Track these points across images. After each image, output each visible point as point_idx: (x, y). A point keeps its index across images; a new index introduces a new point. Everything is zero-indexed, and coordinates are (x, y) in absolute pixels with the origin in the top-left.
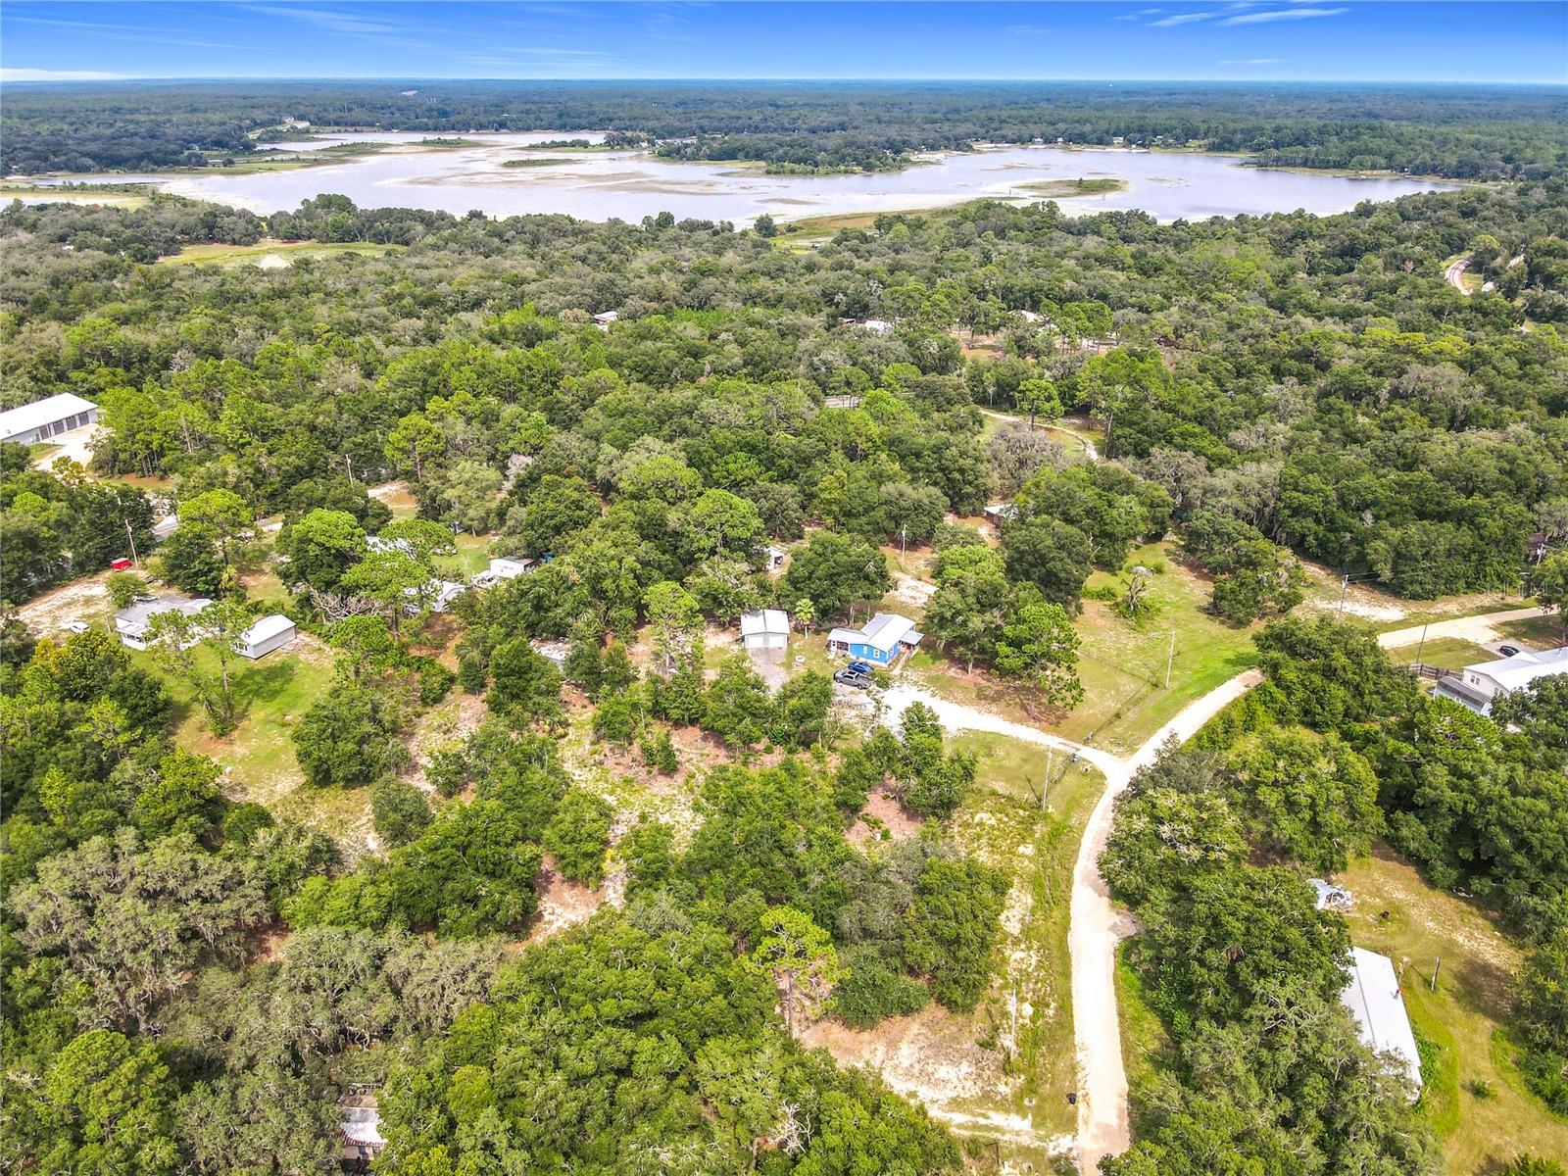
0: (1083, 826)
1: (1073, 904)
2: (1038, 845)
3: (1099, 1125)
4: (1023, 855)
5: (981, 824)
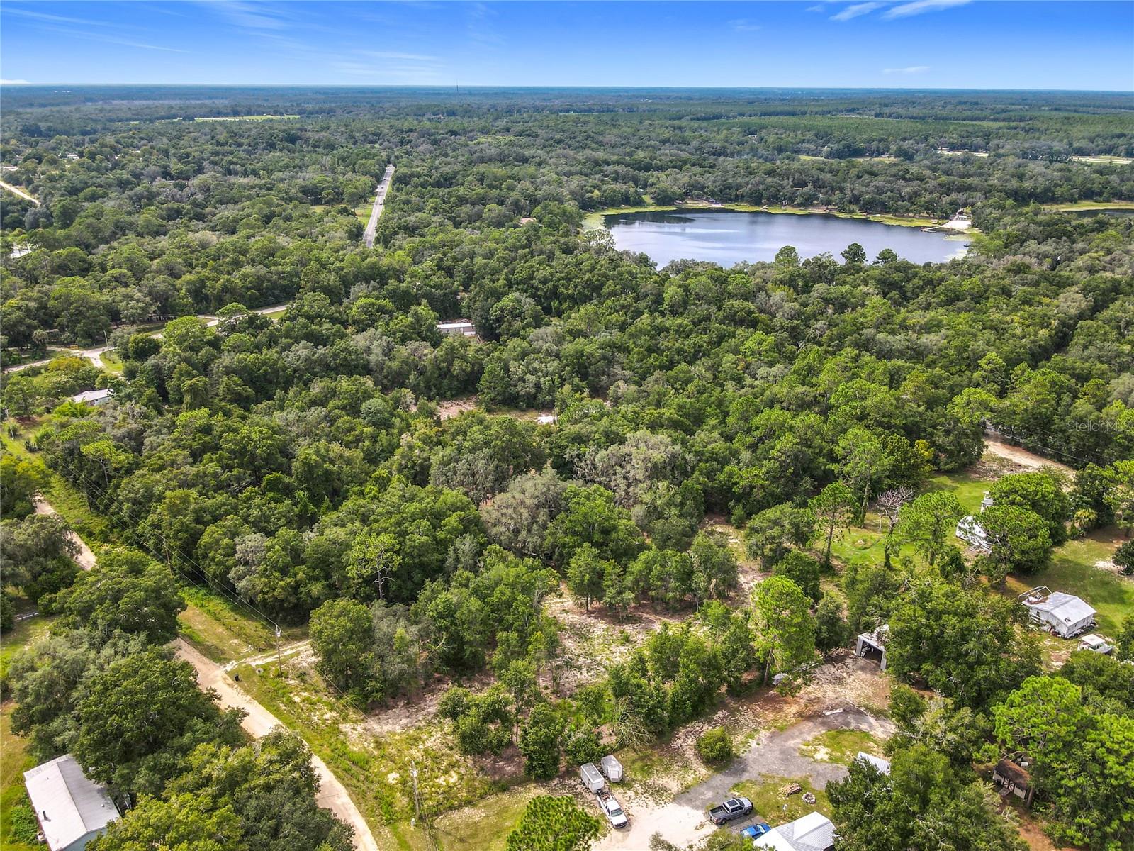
2: (392, 788)
3: (217, 682)
4: (391, 771)
5: (446, 772)
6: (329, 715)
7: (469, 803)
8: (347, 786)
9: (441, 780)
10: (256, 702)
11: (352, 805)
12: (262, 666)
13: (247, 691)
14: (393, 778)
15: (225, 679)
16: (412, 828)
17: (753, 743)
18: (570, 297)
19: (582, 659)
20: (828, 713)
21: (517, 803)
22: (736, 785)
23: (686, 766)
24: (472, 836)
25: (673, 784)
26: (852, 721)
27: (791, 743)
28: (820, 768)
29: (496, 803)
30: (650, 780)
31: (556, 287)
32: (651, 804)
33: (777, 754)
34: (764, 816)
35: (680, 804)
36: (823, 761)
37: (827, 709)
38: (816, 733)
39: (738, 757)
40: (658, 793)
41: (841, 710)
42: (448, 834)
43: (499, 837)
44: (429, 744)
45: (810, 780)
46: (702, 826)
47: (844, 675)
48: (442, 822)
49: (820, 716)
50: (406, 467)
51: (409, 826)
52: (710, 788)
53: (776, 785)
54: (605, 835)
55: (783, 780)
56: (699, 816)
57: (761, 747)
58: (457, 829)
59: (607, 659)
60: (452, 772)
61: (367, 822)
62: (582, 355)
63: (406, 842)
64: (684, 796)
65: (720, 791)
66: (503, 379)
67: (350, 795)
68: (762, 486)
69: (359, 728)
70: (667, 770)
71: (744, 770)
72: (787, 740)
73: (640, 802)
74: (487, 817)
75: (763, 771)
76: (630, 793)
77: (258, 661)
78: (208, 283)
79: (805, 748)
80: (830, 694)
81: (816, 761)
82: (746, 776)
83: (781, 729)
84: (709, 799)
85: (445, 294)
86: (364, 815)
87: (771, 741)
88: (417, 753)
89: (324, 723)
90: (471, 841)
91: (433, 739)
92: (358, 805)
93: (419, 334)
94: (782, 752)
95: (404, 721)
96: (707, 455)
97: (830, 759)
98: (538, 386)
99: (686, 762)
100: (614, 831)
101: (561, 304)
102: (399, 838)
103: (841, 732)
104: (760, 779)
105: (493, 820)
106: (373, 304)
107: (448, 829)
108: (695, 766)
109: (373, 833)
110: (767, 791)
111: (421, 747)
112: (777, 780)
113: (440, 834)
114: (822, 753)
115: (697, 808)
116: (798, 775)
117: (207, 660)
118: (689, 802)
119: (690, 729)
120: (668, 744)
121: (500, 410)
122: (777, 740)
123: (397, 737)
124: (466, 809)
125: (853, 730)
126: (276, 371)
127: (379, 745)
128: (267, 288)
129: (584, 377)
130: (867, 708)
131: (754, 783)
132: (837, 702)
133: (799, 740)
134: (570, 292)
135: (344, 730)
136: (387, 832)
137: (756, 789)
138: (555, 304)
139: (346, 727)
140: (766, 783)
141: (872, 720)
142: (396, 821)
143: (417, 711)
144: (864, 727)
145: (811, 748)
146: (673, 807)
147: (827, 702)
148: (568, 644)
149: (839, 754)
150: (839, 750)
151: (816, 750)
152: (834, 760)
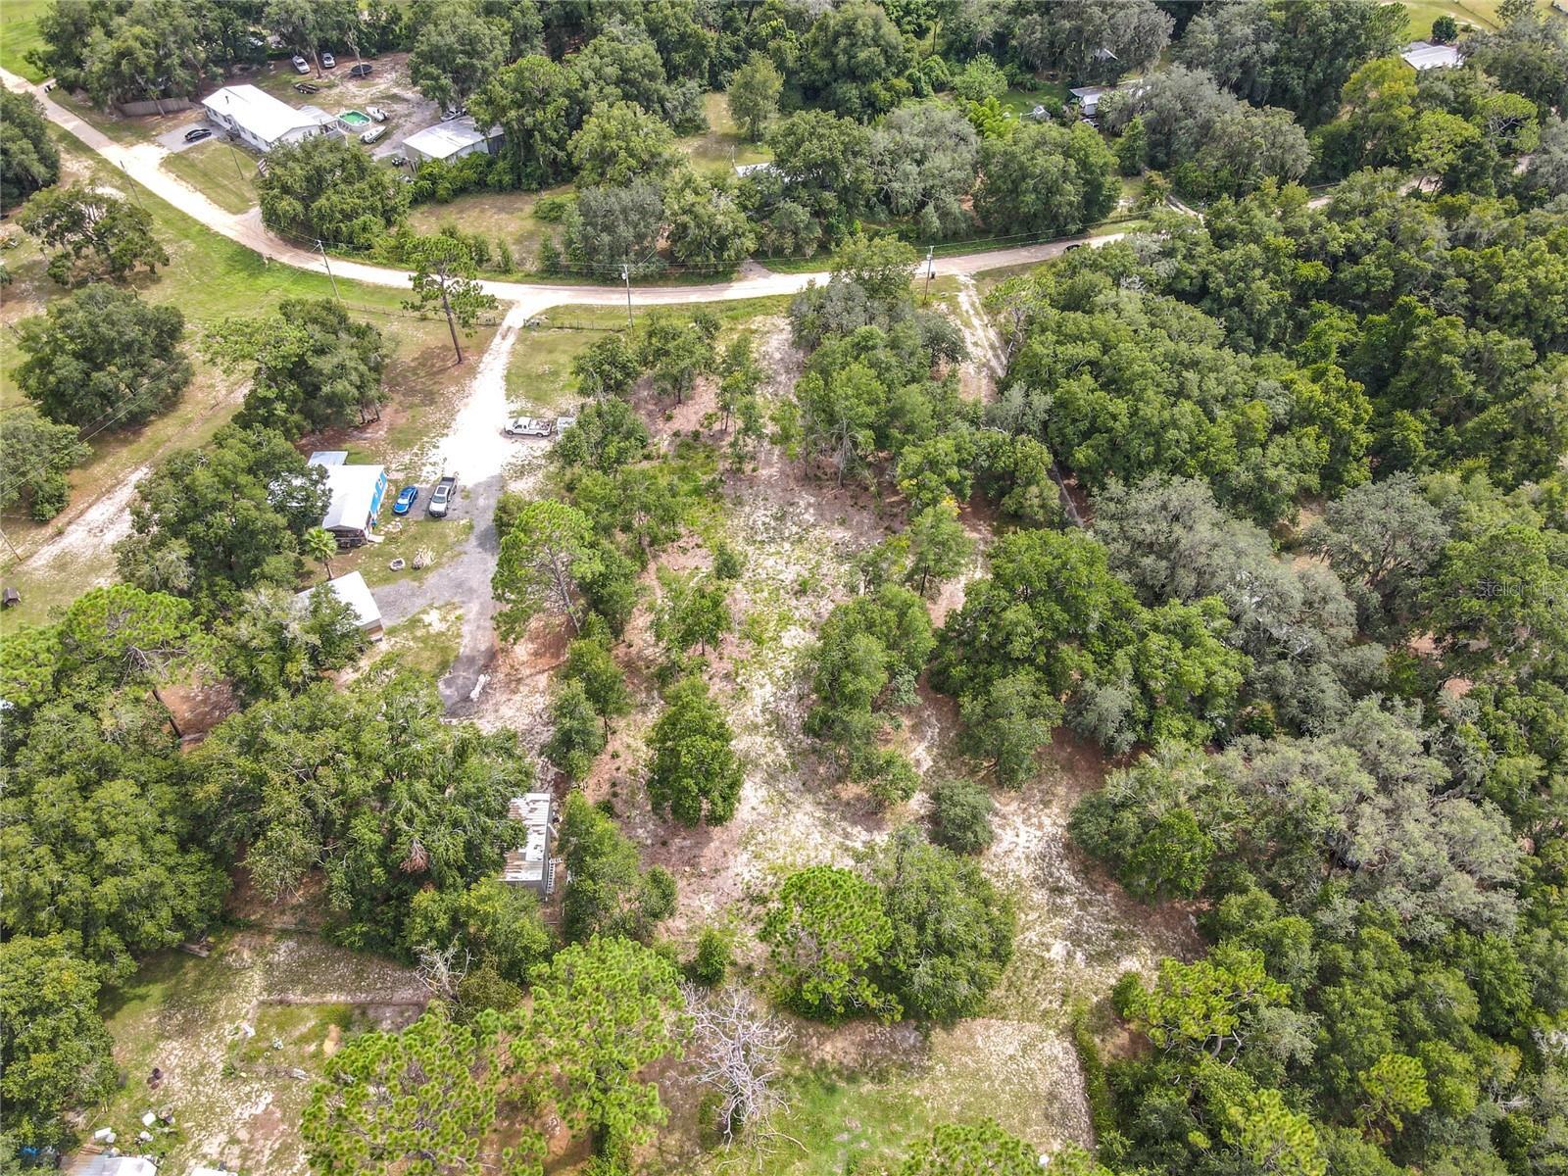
12: (954, 297)
20: (482, 679)
22: (471, 527)
25: (523, 485)
26: (448, 692)
27: (474, 607)
28: (420, 602)
30: (540, 475)
32: (513, 460)
33: (473, 583)
35: (493, 477)
36: (424, 612)
38: (466, 641)
40: (522, 471)
41: (474, 694)
45: (415, 584)
49: (486, 667)
52: (489, 507)
53: (440, 555)
55: (438, 565)
56: (466, 481)
64: (499, 485)
65: (477, 512)
71: (481, 545)
77: (966, 297)
79: (458, 612)
81: (431, 606)
82: (473, 541)
94: (471, 590)
103: (444, 666)
104: (458, 549)
114: (434, 620)
115: (477, 485)
116: (431, 579)
132: (489, 706)
133: (472, 616)
137: (451, 539)
145: (452, 617)
146: (496, 471)
147: (500, 696)
148: (840, 534)
149: (419, 633)
150: (424, 640)
151: (444, 619)
152: (414, 623)
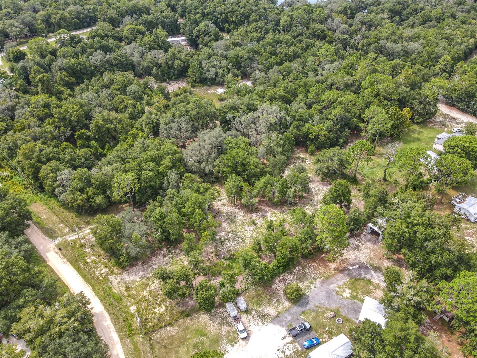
0: (123, 343)
1: (99, 301)
2: (132, 315)
3: (50, 250)
4: (132, 305)
5: (160, 305)
6: (105, 270)
7: (170, 324)
8: (110, 314)
9: (156, 310)
10: (68, 263)
11: (112, 326)
12: (73, 240)
13: (65, 256)
14: (133, 309)
15: (54, 249)
16: (141, 339)
17: (312, 286)
18: (234, 22)
19: (230, 235)
20: (351, 268)
21: (194, 324)
22: (303, 312)
23: (278, 301)
24: (171, 344)
25: (271, 311)
26: (363, 273)
27: (332, 287)
28: (345, 302)
29: (183, 323)
30: (260, 309)
31: (227, 17)
32: (260, 324)
33: (324, 293)
34: (316, 332)
35: (274, 324)
36: (347, 298)
37: (351, 266)
38: (344, 280)
39: (305, 295)
40: (263, 317)
41: (357, 266)
42: (158, 343)
43: (184, 344)
44: (152, 288)
45: (340, 309)
46: (285, 337)
47: (360, 244)
48: (156, 336)
49: (346, 270)
50: (149, 123)
51: (139, 338)
52: (289, 314)
53: (323, 312)
54: (236, 343)
55: (327, 309)
56: (284, 331)
57: (316, 289)
58: (163, 340)
59: (243, 234)
60: (162, 305)
61: (119, 336)
62: (238, 57)
63: (137, 348)
64: (277, 319)
65: (295, 316)
66: (199, 70)
67: (111, 319)
68: (324, 135)
69: (118, 278)
70: (269, 302)
71: (308, 303)
72: (330, 285)
73: (255, 323)
74: (178, 332)
75: (317, 304)
76: (250, 317)
77: (72, 237)
78: (52, 16)
79: (338, 289)
80: (353, 257)
81: (343, 298)
82: (308, 307)
83: (327, 278)
84: (289, 321)
85: (171, 22)
86: (117, 331)
87: (322, 285)
88: (146, 293)
89: (101, 275)
90: (169, 347)
91: (155, 284)
92: (115, 325)
93: (158, 45)
94: (327, 292)
95: (141, 273)
96: (297, 117)
97: (351, 296)
98: (216, 74)
99: (279, 298)
100: (241, 341)
101: (229, 26)
102: (134, 345)
103: (357, 280)
104: (315, 309)
105: (181, 334)
106: (134, 28)
107: (159, 340)
108: (283, 300)
109: (121, 342)
110: (318, 316)
111: (148, 289)
112: (323, 309)
113: (155, 343)
114: (347, 293)
115: (282, 326)
116: (334, 306)
117: (46, 238)
118: (279, 323)
119: (281, 278)
120: (270, 287)
121: (198, 86)
122: (324, 285)
123: (137, 284)
124: (168, 328)
125: (363, 279)
126: (86, 68)
127: (127, 289)
128: (83, 18)
129: (239, 68)
130: (371, 265)
131: (312, 311)
132: (356, 261)
133: (335, 285)
134: (234, 19)
135: (111, 280)
136: (128, 341)
137: (313, 315)
138: (226, 26)
139: (111, 278)
140: (318, 312)
141: (373, 272)
142: (134, 334)
143: (148, 267)
144: (368, 276)
145: (341, 290)
146: (271, 325)
147: (351, 261)
148: (224, 225)
149: (355, 294)
150: (355, 291)
151: (344, 291)
152: (353, 297)
